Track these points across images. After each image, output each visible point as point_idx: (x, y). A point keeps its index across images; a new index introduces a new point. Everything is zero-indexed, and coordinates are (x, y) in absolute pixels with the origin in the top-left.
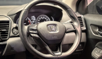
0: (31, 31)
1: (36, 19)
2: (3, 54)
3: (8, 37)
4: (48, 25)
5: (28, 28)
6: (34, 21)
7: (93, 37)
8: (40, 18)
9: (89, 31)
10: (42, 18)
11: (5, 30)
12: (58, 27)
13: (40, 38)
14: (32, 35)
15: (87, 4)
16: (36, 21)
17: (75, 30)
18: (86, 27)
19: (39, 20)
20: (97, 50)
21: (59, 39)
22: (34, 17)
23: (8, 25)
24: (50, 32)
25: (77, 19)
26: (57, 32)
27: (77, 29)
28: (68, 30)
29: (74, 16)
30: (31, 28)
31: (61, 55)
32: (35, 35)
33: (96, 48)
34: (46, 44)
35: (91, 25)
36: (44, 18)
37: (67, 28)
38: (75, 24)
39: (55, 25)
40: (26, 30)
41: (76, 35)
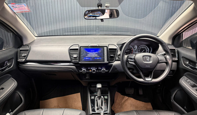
0: (129, 60)
1: (138, 48)
2: (110, 72)
3: (114, 60)
4: (143, 56)
5: (128, 57)
6: (135, 49)
7: (183, 68)
8: (141, 47)
9: (180, 62)
10: (142, 47)
11: (113, 55)
12: (152, 58)
13: (136, 65)
14: (130, 62)
15: (182, 39)
16: (137, 49)
17: (167, 62)
18: (178, 58)
19: (140, 49)
20: (185, 78)
21: (152, 68)
22: (136, 46)
23: (116, 51)
24: (145, 61)
25: (169, 53)
26: (151, 62)
27: (169, 61)
28: (160, 61)
29: (167, 50)
30: (130, 57)
31: (151, 80)
32: (132, 63)
33: (185, 76)
34: (140, 70)
35: (182, 57)
36: (144, 47)
37: (159, 60)
38: (168, 57)
39: (150, 56)
40: (126, 59)
41: (167, 66)
